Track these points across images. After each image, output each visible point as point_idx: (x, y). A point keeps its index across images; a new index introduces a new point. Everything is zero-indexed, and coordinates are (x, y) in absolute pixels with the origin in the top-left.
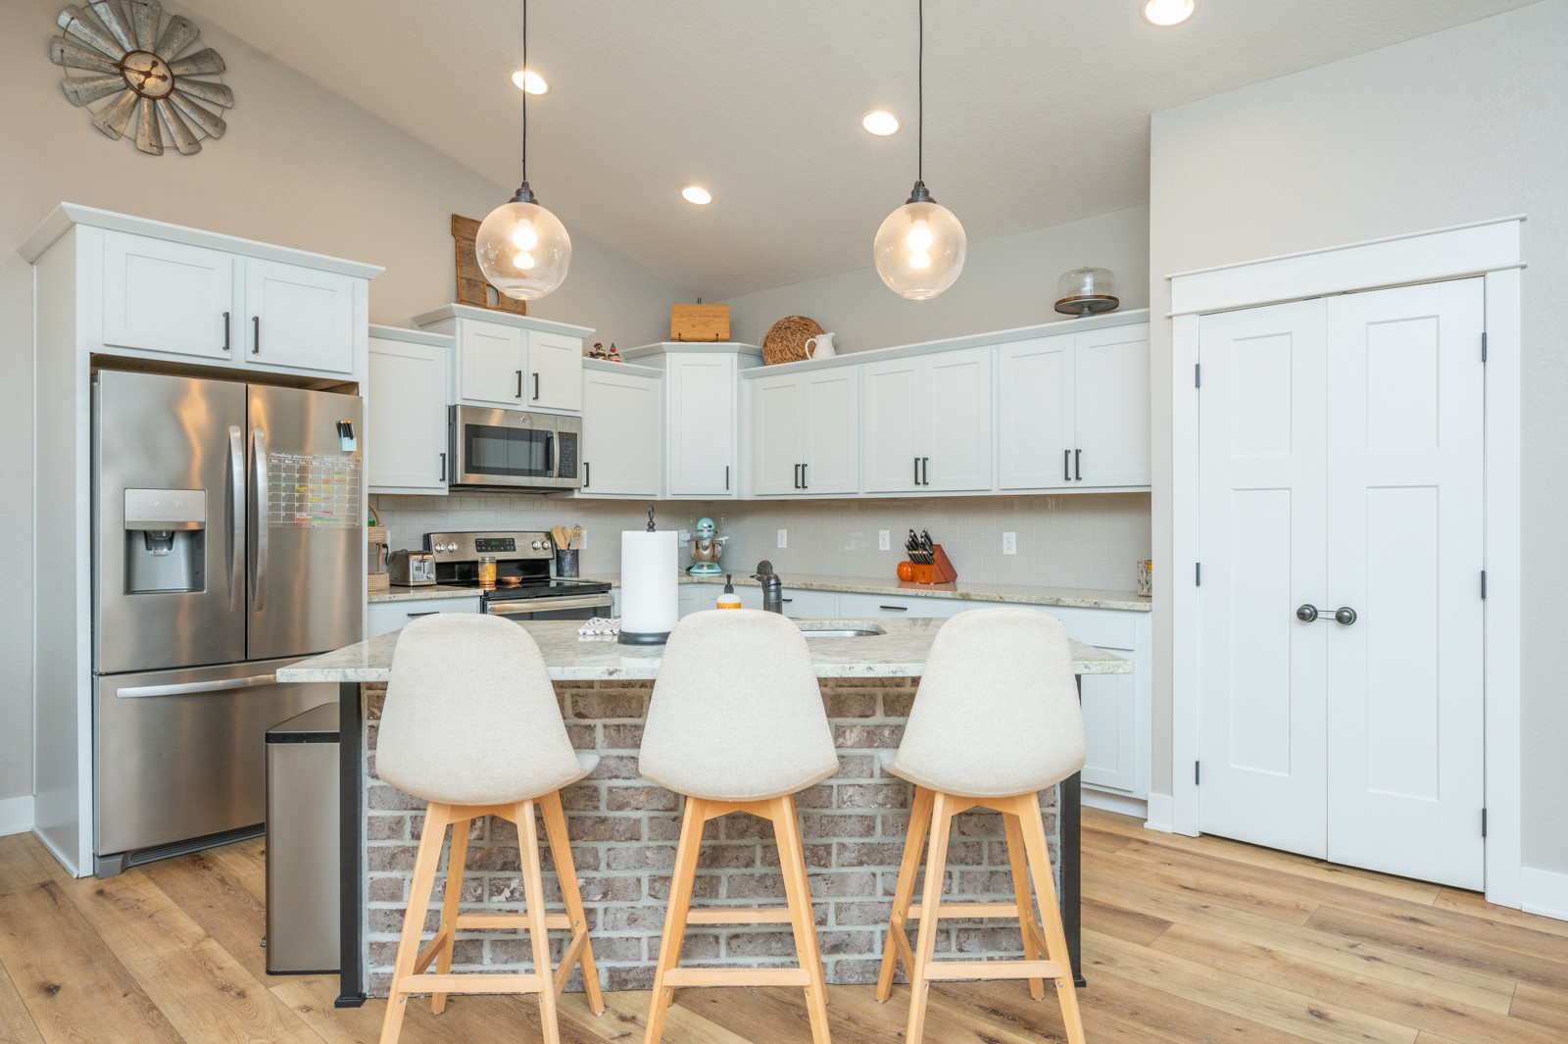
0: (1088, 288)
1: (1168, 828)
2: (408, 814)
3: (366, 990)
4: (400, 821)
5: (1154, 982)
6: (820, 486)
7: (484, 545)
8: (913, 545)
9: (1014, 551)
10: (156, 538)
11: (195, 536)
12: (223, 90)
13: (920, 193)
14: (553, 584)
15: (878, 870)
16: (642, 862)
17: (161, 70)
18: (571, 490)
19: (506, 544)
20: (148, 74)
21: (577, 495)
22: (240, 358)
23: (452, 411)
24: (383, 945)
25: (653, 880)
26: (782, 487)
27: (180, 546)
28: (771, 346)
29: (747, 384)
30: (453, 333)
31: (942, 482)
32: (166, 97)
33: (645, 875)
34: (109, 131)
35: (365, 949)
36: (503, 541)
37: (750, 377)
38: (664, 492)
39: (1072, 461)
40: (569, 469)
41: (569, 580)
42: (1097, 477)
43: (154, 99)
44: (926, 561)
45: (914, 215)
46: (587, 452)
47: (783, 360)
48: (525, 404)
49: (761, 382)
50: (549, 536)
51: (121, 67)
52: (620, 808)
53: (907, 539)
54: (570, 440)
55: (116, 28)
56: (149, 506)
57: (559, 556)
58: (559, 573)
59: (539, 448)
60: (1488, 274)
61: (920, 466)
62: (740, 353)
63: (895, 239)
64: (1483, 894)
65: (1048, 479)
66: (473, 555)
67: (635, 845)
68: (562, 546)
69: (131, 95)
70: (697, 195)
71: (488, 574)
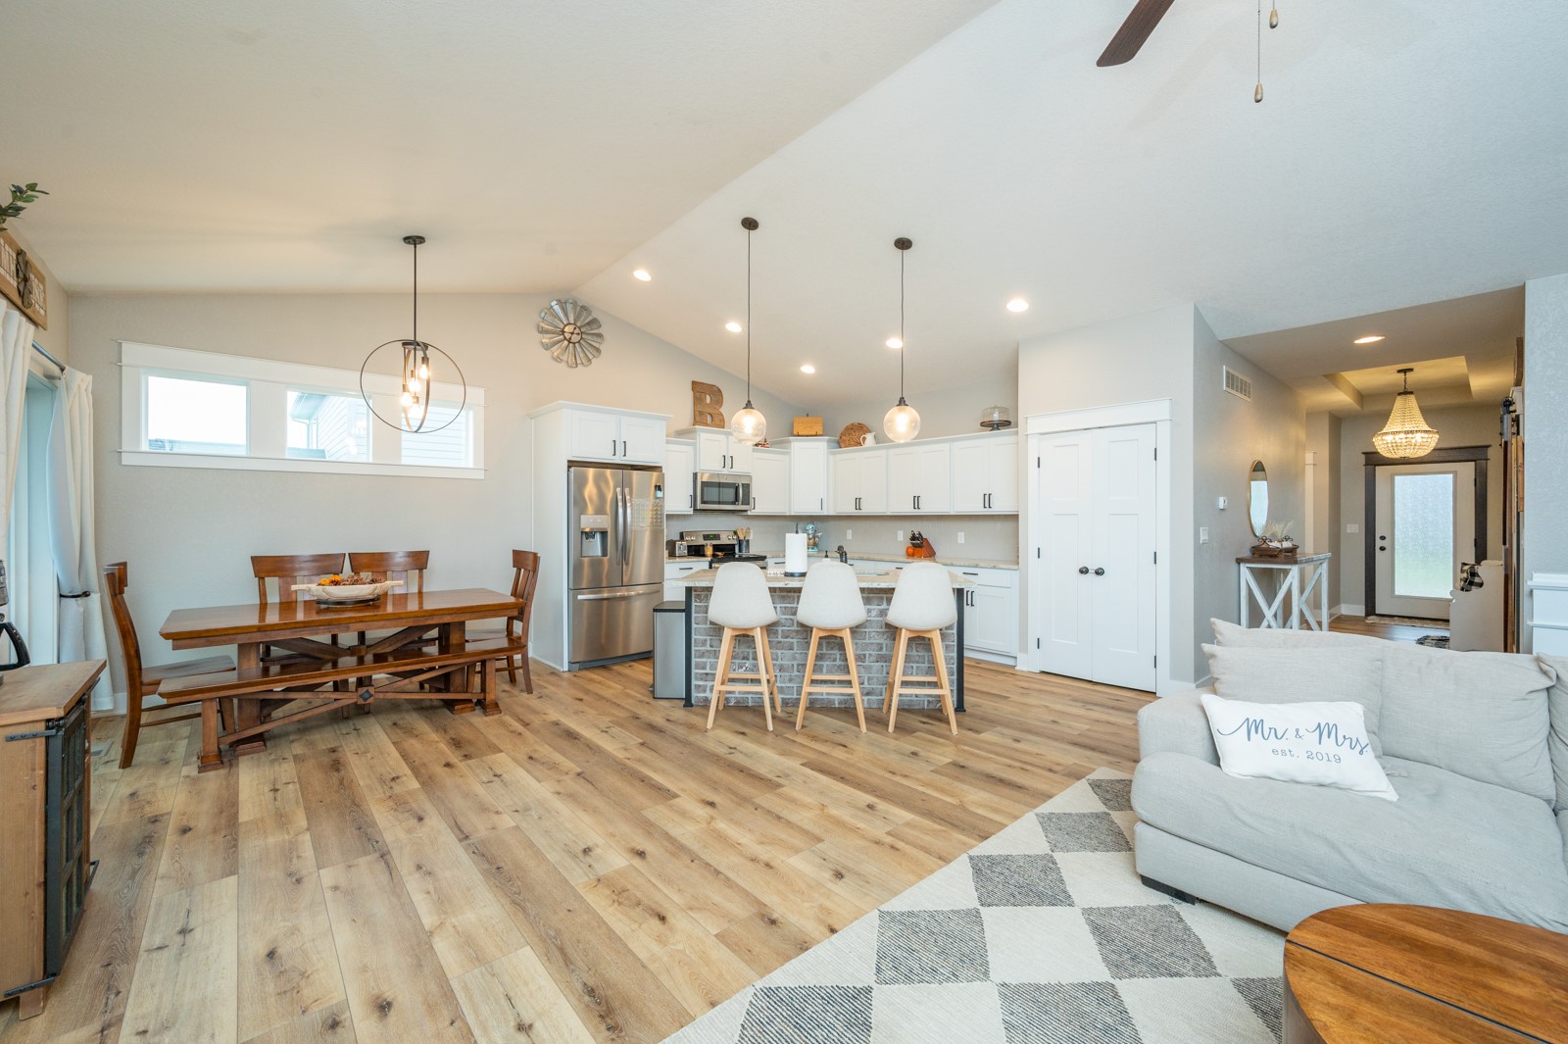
0: (996, 417)
1: (1025, 669)
2: (709, 638)
3: (693, 702)
4: (706, 640)
5: (994, 712)
6: (867, 509)
7: (706, 537)
8: (913, 538)
9: (963, 541)
10: (590, 535)
11: (604, 534)
12: (600, 336)
13: (902, 402)
14: (737, 556)
15: (884, 664)
16: (794, 659)
17: (577, 331)
18: (746, 511)
19: (717, 537)
20: (572, 333)
21: (749, 513)
22: (618, 459)
23: (695, 475)
24: (700, 686)
25: (798, 665)
26: (850, 510)
27: (598, 537)
28: (844, 438)
29: (831, 457)
30: (695, 439)
31: (926, 508)
32: (579, 342)
33: (795, 663)
34: (558, 359)
35: (693, 687)
36: (714, 535)
37: (834, 454)
38: (790, 511)
39: (987, 499)
40: (746, 502)
41: (744, 554)
42: (1000, 506)
43: (574, 343)
44: (919, 546)
45: (900, 410)
46: (754, 493)
47: (850, 445)
48: (726, 471)
49: (837, 456)
50: (735, 533)
51: (563, 332)
52: (786, 638)
53: (910, 535)
54: (747, 487)
55: (561, 315)
56: (589, 521)
57: (740, 543)
58: (740, 551)
59: (732, 491)
60: (1158, 423)
61: (916, 500)
62: (828, 441)
63: (891, 420)
64: (1155, 693)
65: (978, 508)
66: (701, 542)
67: (791, 652)
68: (742, 538)
69: (566, 342)
70: (808, 369)
71: (709, 551)
